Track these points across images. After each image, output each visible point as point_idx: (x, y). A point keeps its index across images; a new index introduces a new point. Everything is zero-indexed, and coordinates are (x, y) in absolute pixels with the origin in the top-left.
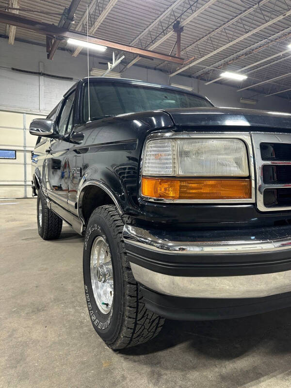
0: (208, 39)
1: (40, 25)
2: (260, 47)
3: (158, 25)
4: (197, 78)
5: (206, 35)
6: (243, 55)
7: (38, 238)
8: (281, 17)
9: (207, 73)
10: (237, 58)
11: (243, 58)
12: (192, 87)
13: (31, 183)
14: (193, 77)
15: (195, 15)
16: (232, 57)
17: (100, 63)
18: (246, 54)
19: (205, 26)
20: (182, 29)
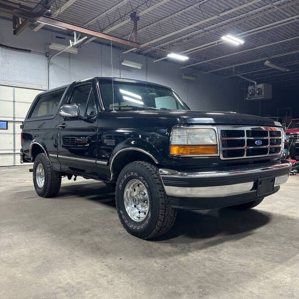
0: (157, 25)
1: (16, 10)
2: (199, 34)
3: (116, 11)
4: (145, 55)
5: (156, 22)
6: (185, 39)
7: (37, 197)
8: (216, 17)
9: (155, 51)
10: (180, 41)
11: (185, 41)
12: (142, 63)
13: (19, 152)
14: (142, 54)
15: (150, 9)
16: (176, 40)
17: (57, 37)
18: (188, 38)
19: (155, 15)
20: (138, 18)
